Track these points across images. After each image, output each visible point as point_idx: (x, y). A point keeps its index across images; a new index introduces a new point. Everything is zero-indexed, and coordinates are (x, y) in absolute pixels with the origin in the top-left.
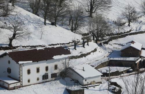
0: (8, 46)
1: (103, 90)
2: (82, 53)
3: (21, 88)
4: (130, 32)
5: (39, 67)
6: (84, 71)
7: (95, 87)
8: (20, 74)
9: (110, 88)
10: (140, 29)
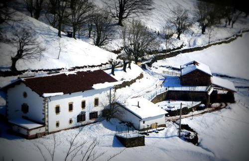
0: (9, 70)
1: (172, 137)
2: (124, 80)
3: (48, 136)
4: (182, 49)
5: (73, 103)
6: (139, 107)
7: (158, 132)
8: (44, 114)
9: (181, 133)
10: (195, 44)
